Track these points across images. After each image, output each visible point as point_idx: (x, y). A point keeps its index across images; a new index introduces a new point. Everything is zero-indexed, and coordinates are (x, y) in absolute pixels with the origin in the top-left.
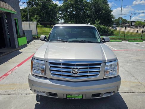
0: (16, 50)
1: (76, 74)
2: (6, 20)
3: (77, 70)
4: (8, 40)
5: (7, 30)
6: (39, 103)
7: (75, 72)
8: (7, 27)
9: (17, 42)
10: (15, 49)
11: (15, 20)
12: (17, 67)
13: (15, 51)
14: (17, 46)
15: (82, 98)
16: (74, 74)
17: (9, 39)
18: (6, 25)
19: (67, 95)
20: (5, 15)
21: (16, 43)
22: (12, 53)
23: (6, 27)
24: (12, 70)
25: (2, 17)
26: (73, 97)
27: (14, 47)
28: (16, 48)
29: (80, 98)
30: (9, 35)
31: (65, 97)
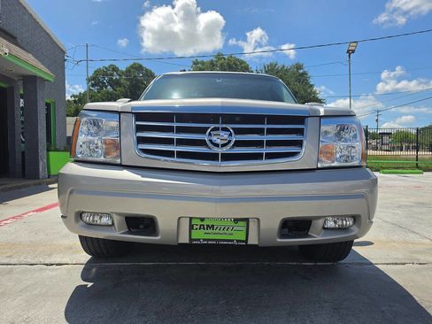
0: (40, 184)
1: (223, 145)
2: (22, 100)
3: (225, 135)
4: (19, 156)
5: (19, 126)
6: (90, 284)
7: (218, 141)
8: (22, 119)
9: (45, 160)
10: (37, 181)
11: (48, 105)
12: (31, 213)
13: (35, 185)
14: (42, 172)
15: (245, 239)
16: (217, 145)
17: (23, 153)
18: (18, 112)
19: (191, 227)
20: (20, 83)
21: (41, 164)
22: (23, 190)
23: (19, 118)
24: (13, 218)
25: (12, 89)
26: (213, 236)
27: (35, 175)
28: (38, 178)
29: (238, 241)
30: (23, 142)
31: (184, 239)
